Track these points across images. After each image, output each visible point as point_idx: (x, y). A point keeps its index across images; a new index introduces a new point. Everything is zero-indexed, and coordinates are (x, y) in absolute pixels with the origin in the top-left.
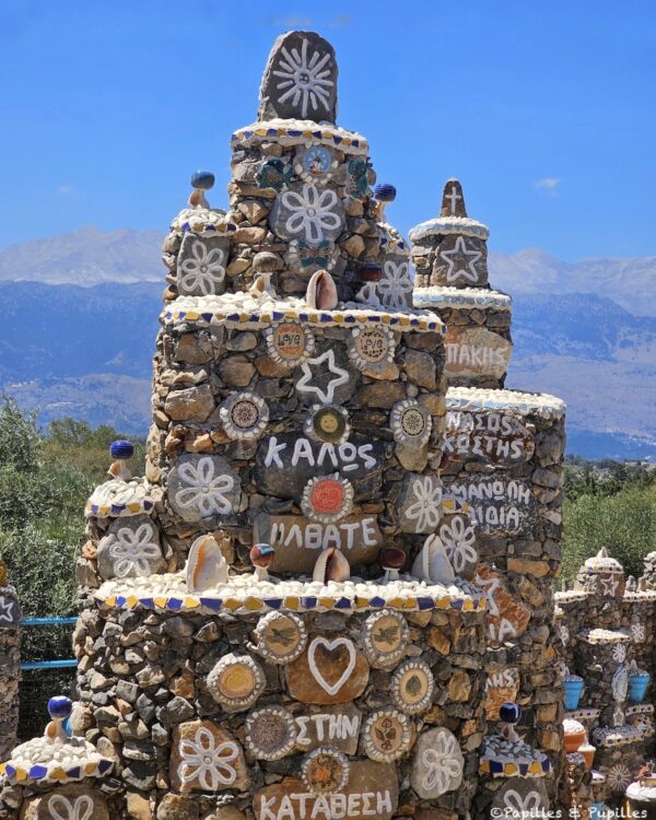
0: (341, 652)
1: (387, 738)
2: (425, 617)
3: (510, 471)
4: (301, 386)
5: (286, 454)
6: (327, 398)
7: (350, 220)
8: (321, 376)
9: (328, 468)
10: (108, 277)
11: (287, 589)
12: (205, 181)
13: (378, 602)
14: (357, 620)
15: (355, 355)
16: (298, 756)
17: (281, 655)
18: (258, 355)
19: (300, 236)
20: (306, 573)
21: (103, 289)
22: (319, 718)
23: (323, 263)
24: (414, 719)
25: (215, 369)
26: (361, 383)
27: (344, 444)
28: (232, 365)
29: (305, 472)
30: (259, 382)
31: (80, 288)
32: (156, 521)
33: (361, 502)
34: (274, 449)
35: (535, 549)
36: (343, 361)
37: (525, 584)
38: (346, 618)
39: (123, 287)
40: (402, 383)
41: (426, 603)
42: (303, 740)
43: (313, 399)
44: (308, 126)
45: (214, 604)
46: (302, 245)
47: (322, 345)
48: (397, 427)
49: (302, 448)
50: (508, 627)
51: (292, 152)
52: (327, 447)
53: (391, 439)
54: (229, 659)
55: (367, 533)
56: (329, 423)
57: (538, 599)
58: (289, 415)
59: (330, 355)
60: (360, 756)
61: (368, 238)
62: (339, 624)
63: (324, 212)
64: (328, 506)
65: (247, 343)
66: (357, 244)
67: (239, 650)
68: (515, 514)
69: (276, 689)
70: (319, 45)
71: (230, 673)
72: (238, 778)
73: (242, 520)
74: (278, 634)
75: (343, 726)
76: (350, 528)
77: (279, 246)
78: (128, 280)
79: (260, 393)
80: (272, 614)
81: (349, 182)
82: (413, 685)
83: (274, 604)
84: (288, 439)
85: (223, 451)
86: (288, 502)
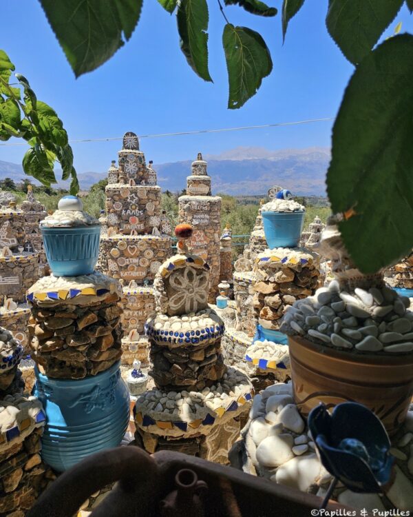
0: (133, 248)
1: (144, 263)
2: (150, 242)
3: (205, 212)
4: (128, 200)
5: (126, 213)
6: (134, 202)
7: (139, 169)
8: (132, 198)
9: (133, 215)
10: (245, 158)
11: (126, 237)
12: (114, 162)
13: (140, 239)
14: (136, 242)
15: (138, 194)
16: (127, 266)
17: (122, 248)
18: (119, 195)
19: (129, 172)
20: (129, 234)
21: (244, 161)
22: (131, 259)
23: (133, 177)
24: (150, 259)
25: (112, 198)
26: (140, 200)
27: (137, 211)
28: (115, 197)
29: (129, 216)
30: (120, 200)
31: (239, 161)
32: (107, 225)
33: (141, 221)
34: (124, 212)
35: (211, 227)
36: (136, 196)
37: (208, 234)
38: (135, 242)
39: (249, 160)
40: (149, 199)
41: (150, 239)
42: (128, 263)
43: (131, 203)
44: (131, 151)
45: (111, 239)
46: (129, 174)
47: (132, 193)
48: (147, 207)
49: (129, 212)
50: (205, 242)
51: (126, 156)
52: (133, 211)
53: (146, 210)
54: (113, 249)
55: (142, 227)
56: (134, 207)
57: (211, 237)
58: (126, 206)
59: (133, 195)
60: (139, 266)
61: (143, 172)
62: (133, 243)
63: (134, 167)
64: (134, 222)
65: (117, 193)
66: (141, 173)
67: (115, 247)
68: (206, 221)
69: (122, 254)
70: (133, 134)
71: (114, 251)
72: (117, 269)
73: (119, 224)
74: (121, 245)
75: (136, 261)
76: (139, 226)
77: (125, 174)
78: (250, 158)
79: (120, 202)
80: (120, 241)
81: (138, 161)
82: (148, 254)
83: (121, 239)
84: (126, 210)
85: (115, 212)
86: (127, 221)
